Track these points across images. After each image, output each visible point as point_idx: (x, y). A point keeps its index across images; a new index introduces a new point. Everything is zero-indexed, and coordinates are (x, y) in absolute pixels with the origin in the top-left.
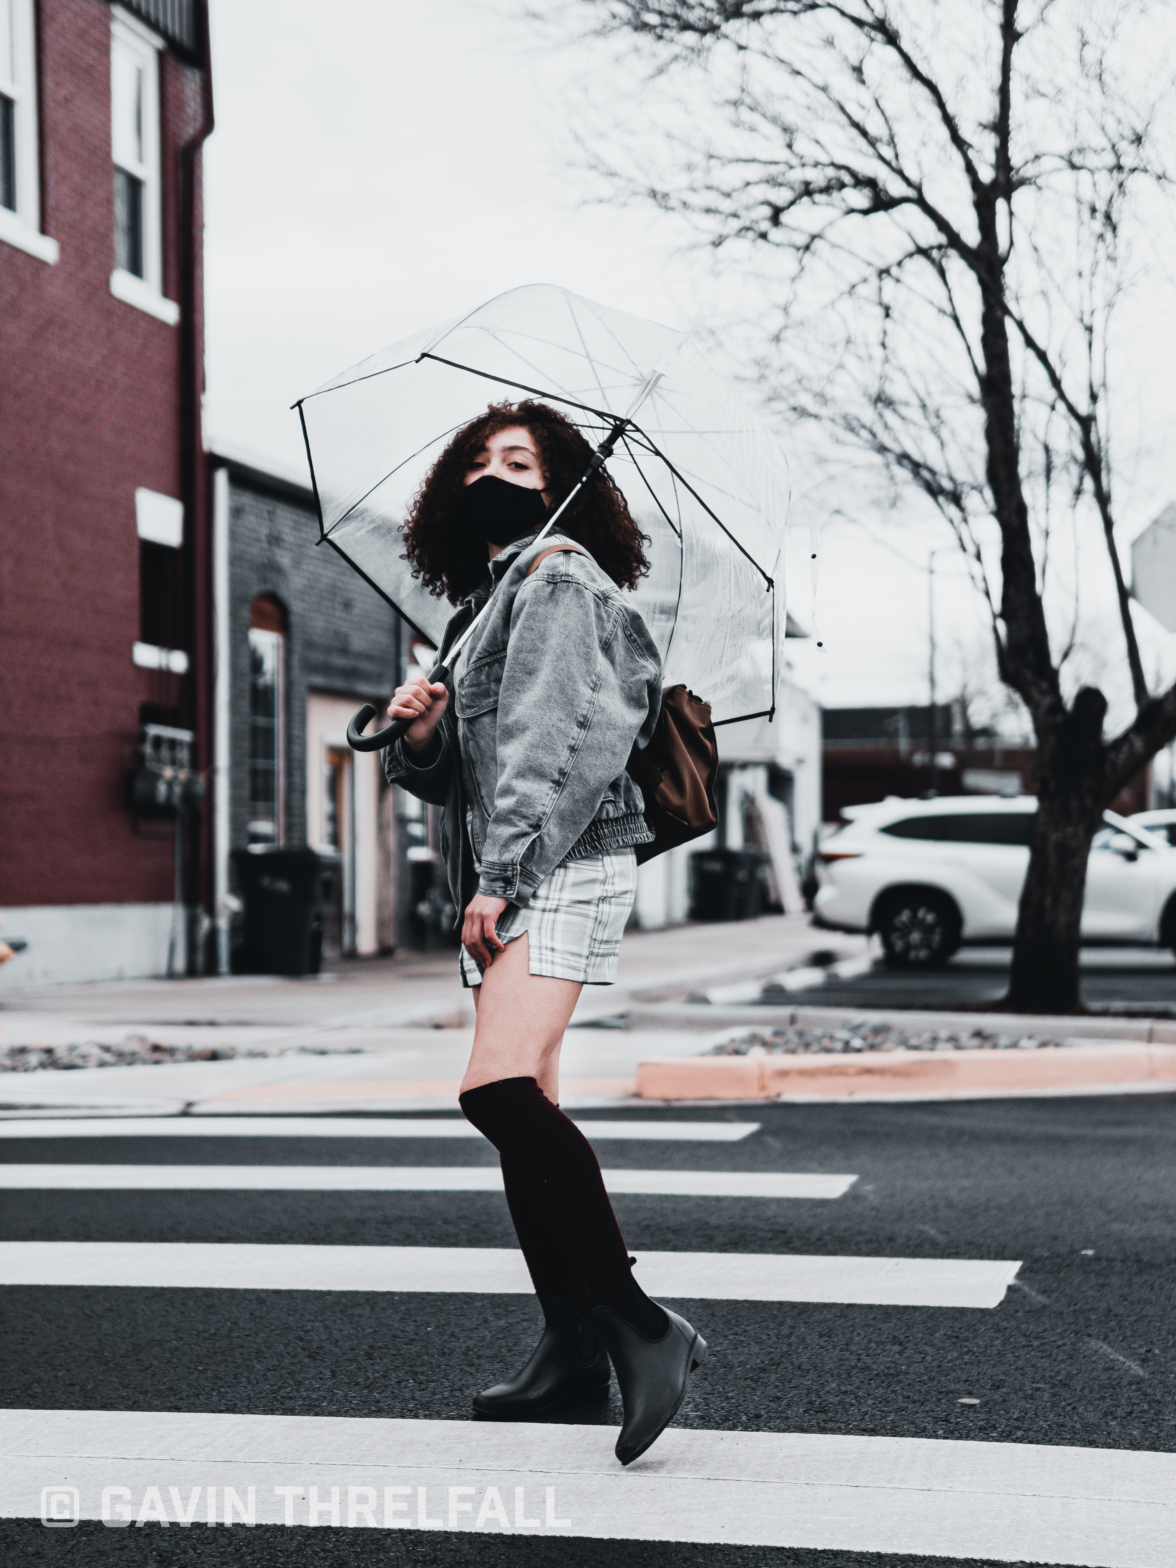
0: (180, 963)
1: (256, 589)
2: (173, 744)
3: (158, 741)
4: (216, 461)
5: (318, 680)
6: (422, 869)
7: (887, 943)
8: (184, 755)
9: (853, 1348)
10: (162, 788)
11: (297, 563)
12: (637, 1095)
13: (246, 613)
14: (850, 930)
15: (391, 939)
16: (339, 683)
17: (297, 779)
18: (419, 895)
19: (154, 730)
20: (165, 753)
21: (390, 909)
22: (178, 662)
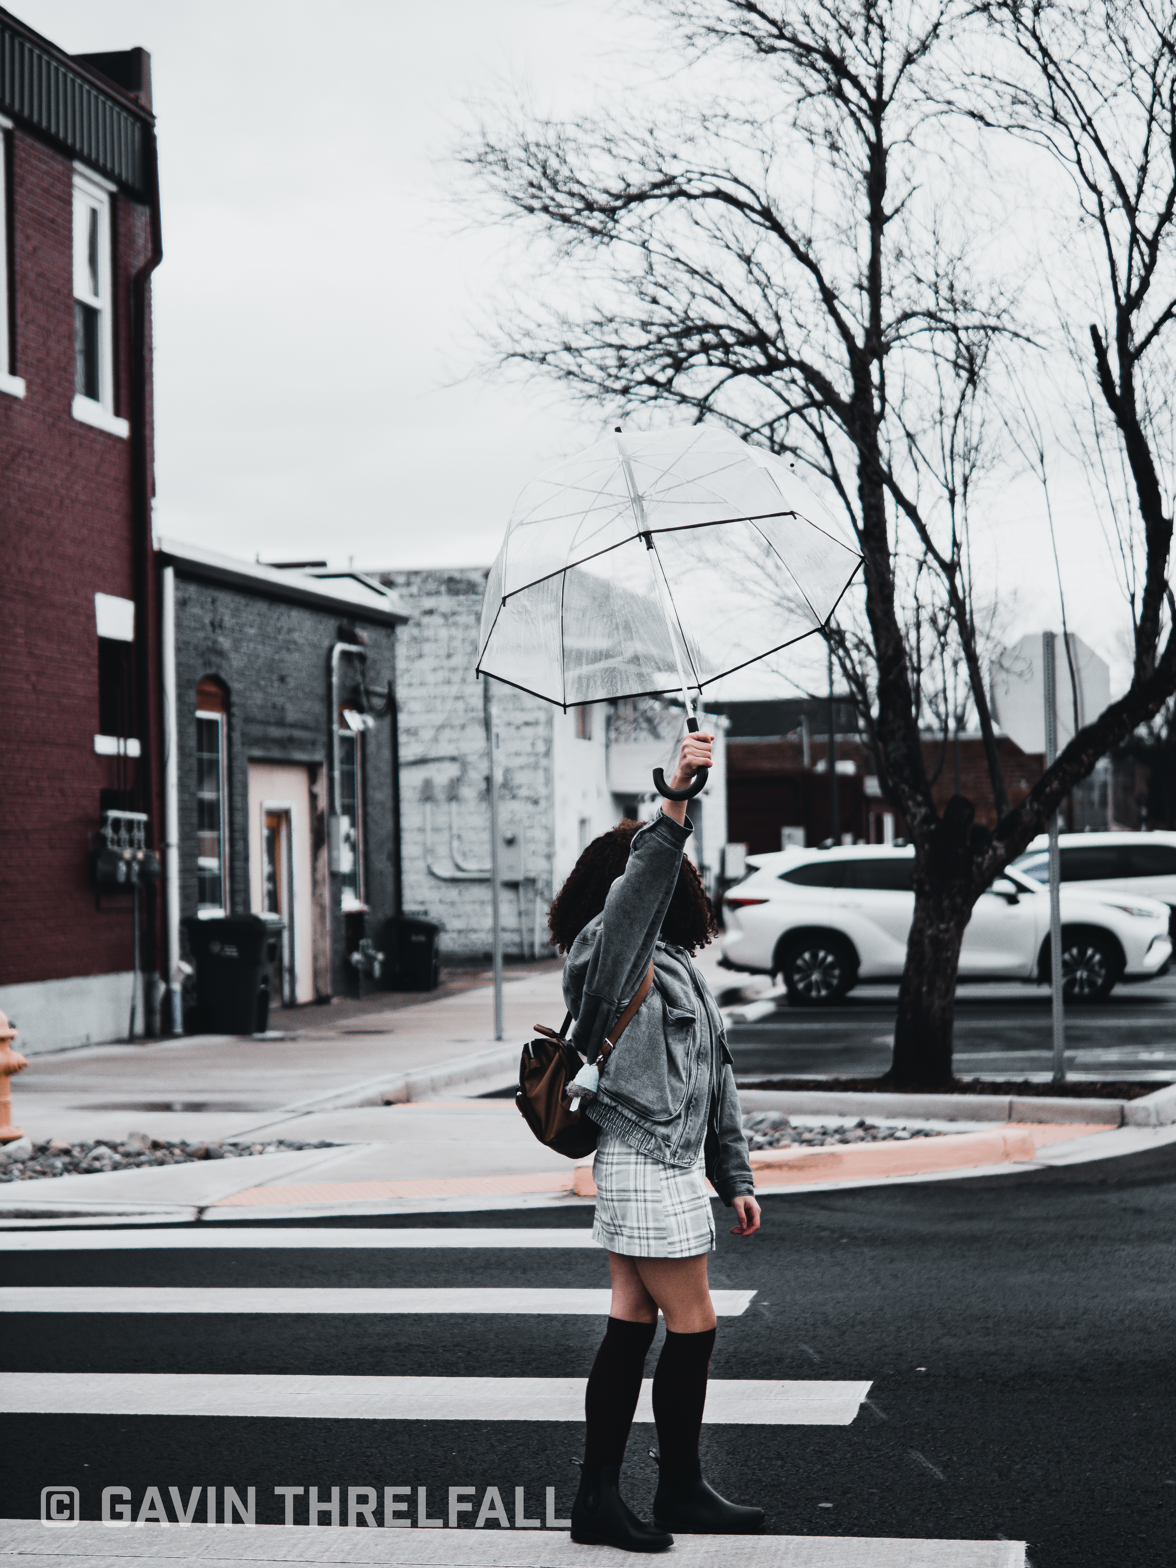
0: (139, 1027)
1: (201, 673)
2: (130, 824)
3: (117, 823)
4: (166, 559)
5: (257, 753)
6: (354, 918)
7: (788, 982)
8: (140, 835)
9: (750, 1463)
10: (123, 867)
11: (236, 645)
12: (574, 1194)
13: (192, 696)
14: (754, 971)
15: (327, 990)
16: (276, 753)
17: (239, 846)
18: (353, 946)
19: (113, 814)
20: (124, 834)
21: (325, 961)
22: (133, 748)
